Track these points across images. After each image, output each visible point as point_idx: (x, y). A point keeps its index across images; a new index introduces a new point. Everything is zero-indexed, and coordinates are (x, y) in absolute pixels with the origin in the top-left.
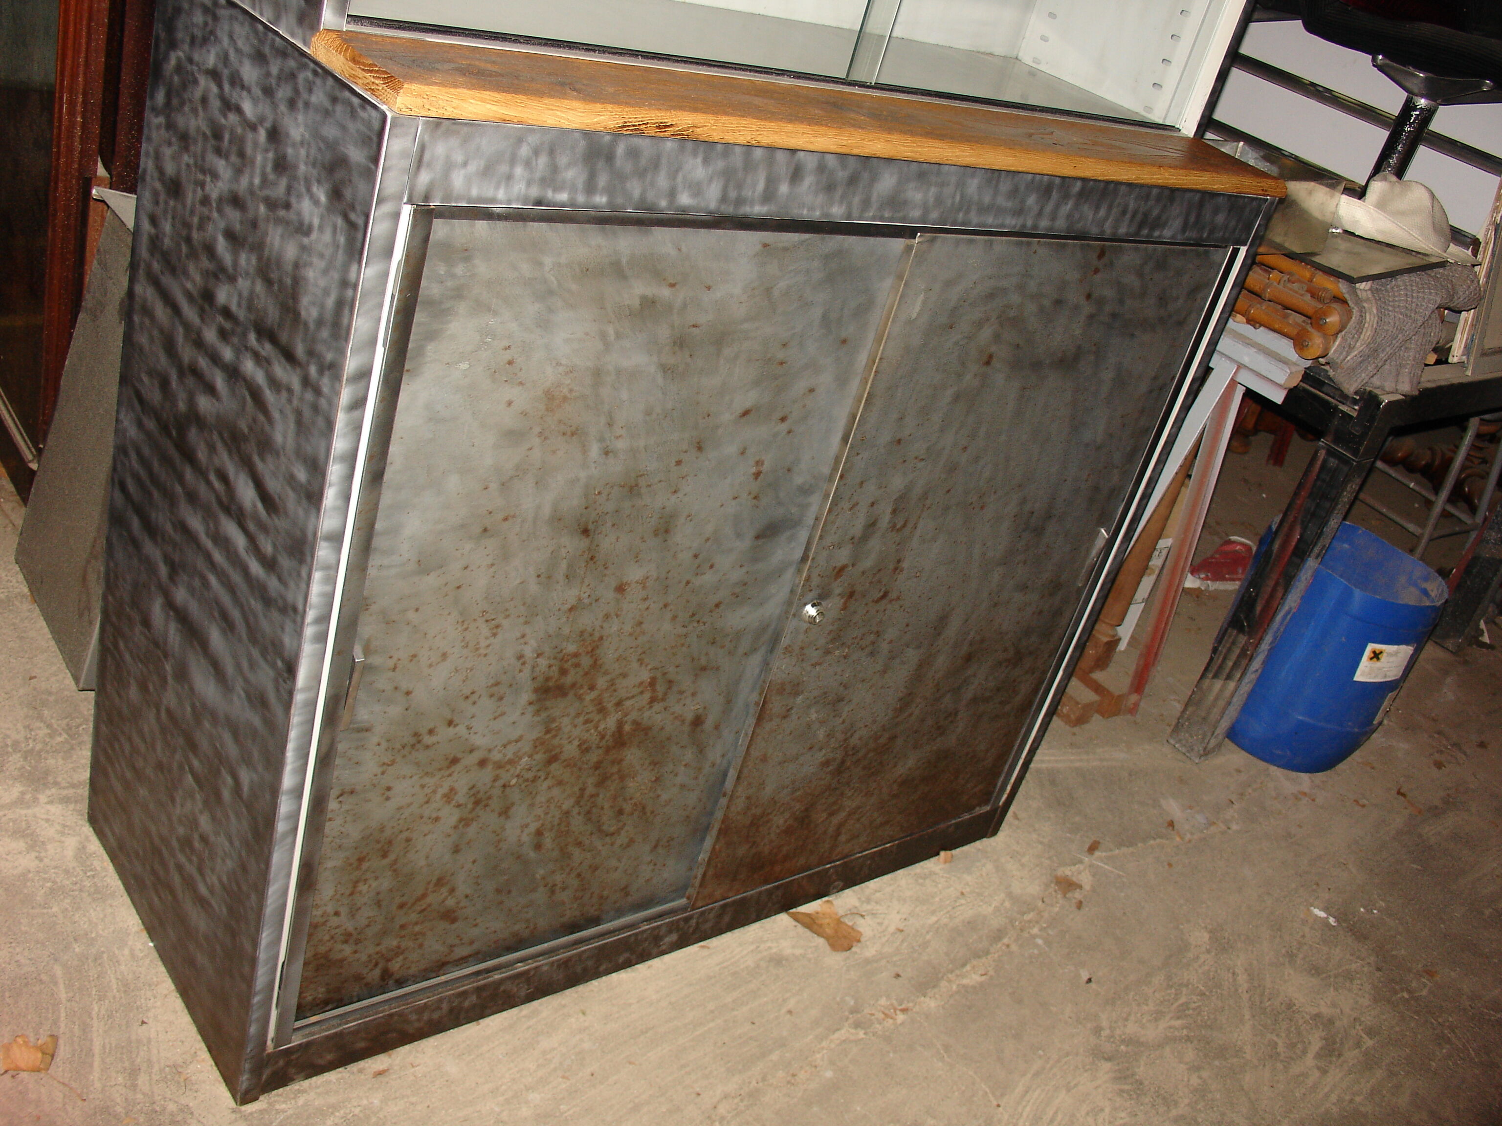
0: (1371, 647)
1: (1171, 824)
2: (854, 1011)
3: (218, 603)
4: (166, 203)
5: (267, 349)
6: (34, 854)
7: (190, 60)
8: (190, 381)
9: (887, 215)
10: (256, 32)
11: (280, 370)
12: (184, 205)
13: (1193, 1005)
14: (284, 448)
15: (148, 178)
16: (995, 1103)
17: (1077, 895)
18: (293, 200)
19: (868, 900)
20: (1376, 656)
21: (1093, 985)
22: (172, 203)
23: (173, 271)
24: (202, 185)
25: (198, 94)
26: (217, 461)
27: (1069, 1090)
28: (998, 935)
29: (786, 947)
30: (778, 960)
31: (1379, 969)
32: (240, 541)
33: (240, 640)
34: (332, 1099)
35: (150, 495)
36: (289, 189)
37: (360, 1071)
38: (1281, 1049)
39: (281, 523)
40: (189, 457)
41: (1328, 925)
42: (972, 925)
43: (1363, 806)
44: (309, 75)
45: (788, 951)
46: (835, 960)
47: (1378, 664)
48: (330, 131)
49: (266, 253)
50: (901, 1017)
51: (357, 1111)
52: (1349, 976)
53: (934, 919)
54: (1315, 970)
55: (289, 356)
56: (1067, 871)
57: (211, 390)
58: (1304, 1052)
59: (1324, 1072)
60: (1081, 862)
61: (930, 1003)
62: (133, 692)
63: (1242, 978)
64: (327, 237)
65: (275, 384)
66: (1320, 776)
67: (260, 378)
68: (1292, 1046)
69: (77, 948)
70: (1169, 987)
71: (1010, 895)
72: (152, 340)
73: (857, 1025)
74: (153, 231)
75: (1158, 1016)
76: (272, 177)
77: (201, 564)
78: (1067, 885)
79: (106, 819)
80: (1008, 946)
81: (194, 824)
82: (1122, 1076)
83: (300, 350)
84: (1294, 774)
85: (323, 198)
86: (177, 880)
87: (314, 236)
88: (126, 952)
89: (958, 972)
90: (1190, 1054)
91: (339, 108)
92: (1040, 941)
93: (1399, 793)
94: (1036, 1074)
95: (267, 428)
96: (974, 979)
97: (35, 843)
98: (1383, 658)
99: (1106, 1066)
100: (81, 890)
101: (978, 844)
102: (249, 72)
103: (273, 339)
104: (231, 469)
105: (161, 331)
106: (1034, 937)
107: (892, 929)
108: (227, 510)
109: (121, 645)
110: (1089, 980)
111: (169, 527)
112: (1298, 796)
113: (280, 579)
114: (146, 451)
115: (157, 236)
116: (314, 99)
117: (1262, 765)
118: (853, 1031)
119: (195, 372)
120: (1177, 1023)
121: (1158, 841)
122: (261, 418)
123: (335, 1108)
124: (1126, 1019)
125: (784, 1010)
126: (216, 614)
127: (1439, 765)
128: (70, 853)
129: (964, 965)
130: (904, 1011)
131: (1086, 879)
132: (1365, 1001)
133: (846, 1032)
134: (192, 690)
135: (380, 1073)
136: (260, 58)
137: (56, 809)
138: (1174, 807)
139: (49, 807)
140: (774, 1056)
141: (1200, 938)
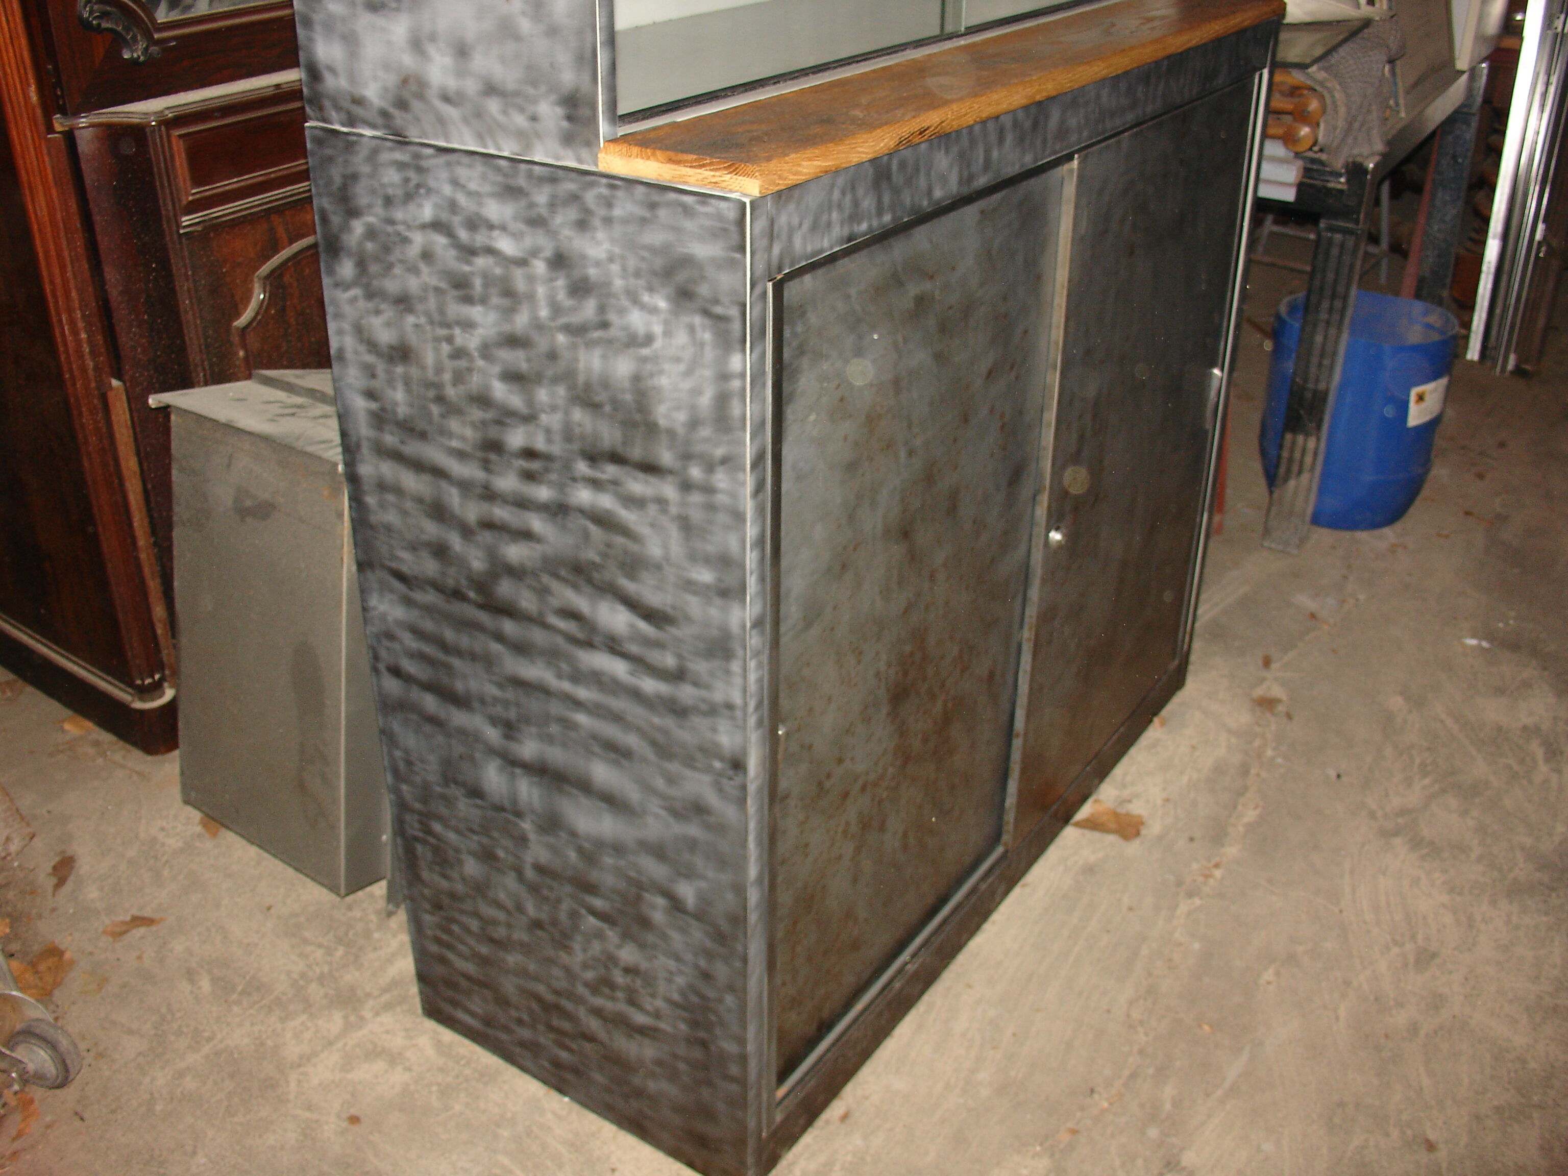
0: (1414, 392)
1: (1313, 616)
2: (1179, 883)
3: (595, 737)
4: (388, 372)
5: (611, 471)
6: (399, 1068)
7: (391, 222)
8: (487, 537)
9: (1057, 148)
10: (499, 169)
11: (638, 485)
12: (423, 368)
13: (1428, 761)
14: (667, 559)
15: (349, 355)
16: (1336, 910)
17: (1281, 708)
18: (612, 317)
19: (1124, 786)
20: (1421, 398)
21: (1344, 779)
22: (400, 370)
23: (423, 436)
24: (450, 340)
25: (413, 251)
26: (555, 602)
27: (1384, 874)
28: (1245, 770)
29: (1088, 855)
30: (1090, 870)
31: (1545, 669)
32: (618, 668)
33: (644, 760)
34: (822, 1158)
35: (448, 667)
36: (602, 309)
37: (828, 1122)
38: (1516, 767)
39: (683, 632)
40: (508, 611)
41: (1483, 649)
42: (1219, 769)
43: (1446, 537)
44: (604, 191)
45: (1092, 858)
46: (1133, 848)
47: (1423, 405)
48: (655, 237)
49: (581, 379)
50: (1218, 873)
51: (849, 1158)
52: (1527, 685)
53: (1185, 779)
54: (1500, 691)
55: (650, 468)
56: (1259, 692)
57: (527, 535)
58: (1534, 761)
59: (1559, 771)
60: (1264, 679)
61: (1232, 851)
62: (472, 867)
63: (1449, 722)
64: (681, 338)
65: (635, 502)
66: (1398, 526)
67: (606, 501)
68: (1522, 761)
69: (505, 1133)
70: (1401, 754)
71: (1230, 731)
72: (405, 513)
73: (1190, 895)
74: (374, 406)
75: (1408, 782)
76: (568, 303)
77: (556, 708)
78: (1267, 704)
79: (455, 1004)
80: (1258, 775)
81: (611, 960)
82: (1416, 843)
83: (666, 457)
84: (1377, 532)
85: (662, 304)
86: (594, 1025)
87: (658, 344)
88: (549, 1116)
89: (1235, 815)
90: (1453, 803)
91: (662, 213)
92: (1279, 760)
93: (1467, 513)
94: (1352, 872)
95: (633, 547)
96: (1251, 815)
97: (394, 1059)
98: (1427, 398)
99: (1398, 841)
100: (467, 1080)
101: (1174, 700)
102: (494, 210)
103: (616, 458)
104: (581, 602)
105: (420, 500)
106: (1273, 759)
107: (1159, 802)
108: (589, 645)
109: (437, 827)
110: (1339, 776)
111: (492, 690)
112: (1393, 549)
113: (696, 684)
114: (428, 625)
115: (383, 409)
116: (617, 212)
117: (1347, 535)
118: (1190, 901)
119: (488, 525)
120: (1427, 781)
121: (1312, 634)
122: (619, 540)
123: (829, 1164)
124: (1387, 795)
125: (1125, 909)
126: (597, 749)
127: (1480, 476)
128: (430, 1052)
129: (1235, 807)
130: (1217, 866)
131: (1277, 691)
132: (1551, 699)
133: (1184, 907)
134: (573, 834)
135: (845, 1117)
136: (511, 192)
137: (387, 1019)
138: (1305, 601)
139: (378, 1019)
140: (1144, 951)
141: (1396, 703)
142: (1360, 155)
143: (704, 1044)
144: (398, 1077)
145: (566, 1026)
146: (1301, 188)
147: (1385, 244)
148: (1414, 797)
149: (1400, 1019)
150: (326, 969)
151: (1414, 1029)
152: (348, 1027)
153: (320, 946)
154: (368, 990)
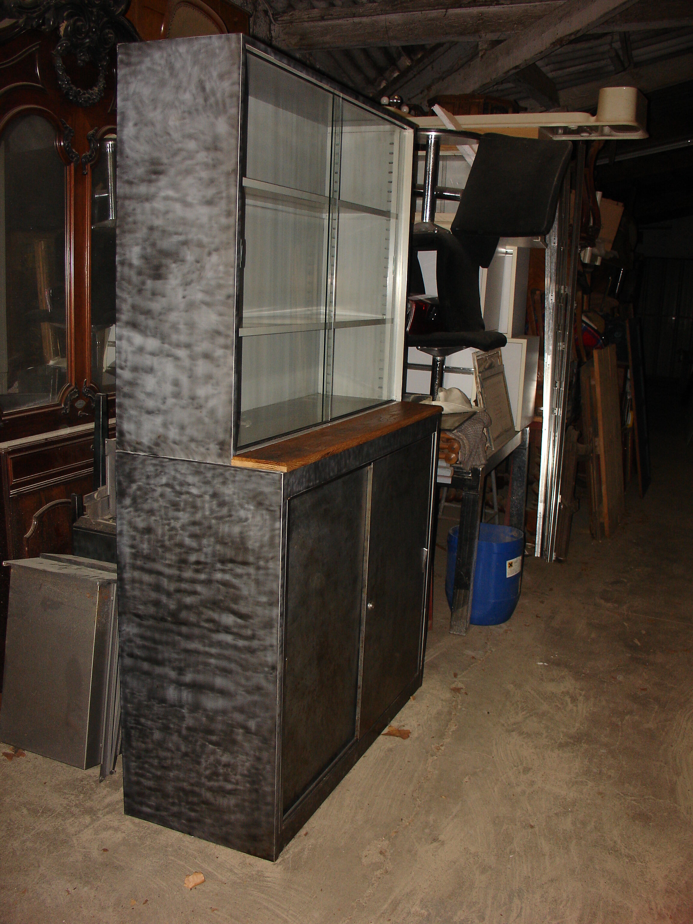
0: (508, 562)
1: (473, 658)
2: (427, 752)
3: (217, 667)
4: (141, 538)
5: (230, 566)
6: (120, 832)
7: (148, 484)
8: (178, 595)
9: (366, 461)
10: (193, 466)
11: (239, 570)
12: (157, 535)
13: (525, 706)
14: (250, 595)
15: (125, 532)
16: (491, 757)
17: (462, 691)
18: (233, 513)
19: (401, 721)
20: (511, 565)
21: (490, 713)
22: (146, 537)
23: (154, 560)
24: (169, 524)
25: (157, 494)
26: (204, 617)
27: (509, 744)
28: (450, 713)
29: (389, 745)
30: (390, 750)
31: (570, 671)
32: (229, 638)
33: (237, 673)
35: (156, 649)
36: (230, 510)
37: (300, 836)
38: (560, 706)
39: (255, 621)
40: (185, 623)
41: (545, 666)
42: (439, 713)
43: (528, 626)
44: (233, 472)
45: (391, 746)
46: (407, 742)
47: (512, 568)
48: (250, 486)
49: (220, 535)
50: (443, 748)
51: (310, 847)
52: (563, 677)
53: (426, 717)
54: (552, 680)
55: (245, 563)
56: (453, 686)
57: (195, 593)
58: (567, 703)
59: (577, 706)
60: (455, 681)
61: (447, 740)
62: (157, 735)
63: (532, 692)
64: (258, 518)
65: (238, 576)
66: (508, 623)
67: (227, 577)
68: (562, 704)
69: (170, 849)
70: (513, 704)
71: (442, 700)
72: (142, 590)
73: (432, 756)
74: (133, 551)
75: (517, 713)
76: (217, 509)
77: (201, 659)
78: (457, 690)
80: (456, 714)
81: (218, 762)
82: (521, 733)
83: (251, 559)
84: (498, 626)
85: (252, 508)
87: (250, 521)
88: (187, 843)
89: (447, 728)
90: (535, 719)
91: (253, 478)
92: (464, 709)
93: (537, 617)
94: (496, 744)
95: (237, 592)
96: (454, 728)
97: (116, 829)
98: (513, 565)
99: (514, 733)
101: (418, 691)
102: (190, 479)
103: (232, 561)
104: (215, 616)
105: (150, 585)
106: (461, 709)
107: (416, 726)
108: (217, 631)
109: (143, 720)
110: (488, 713)
111: (175, 656)
112: (506, 632)
113: (259, 640)
114: (148, 634)
115: (138, 552)
116: (237, 478)
117: (486, 627)
118: (432, 758)
119: (178, 591)
120: (524, 713)
121: (473, 664)
122: (232, 590)
123: (302, 849)
124: (508, 718)
125: (406, 762)
126: (218, 672)
127: (542, 602)
128: (131, 826)
129: (447, 726)
130: (442, 746)
131: (460, 685)
132: (573, 682)
133: (430, 760)
134: (205, 710)
135: (306, 834)
136: (197, 473)
137: (109, 816)
138: (470, 653)
139: (106, 817)
140: (416, 775)
141: (511, 687)
142: (476, 465)
143: (256, 791)
144: (119, 836)
145: (195, 799)
146: (453, 479)
147: (496, 510)
148: (520, 717)
149: (519, 790)
150: (77, 802)
151: (524, 792)
152: (93, 821)
153: (72, 794)
154: (98, 808)
